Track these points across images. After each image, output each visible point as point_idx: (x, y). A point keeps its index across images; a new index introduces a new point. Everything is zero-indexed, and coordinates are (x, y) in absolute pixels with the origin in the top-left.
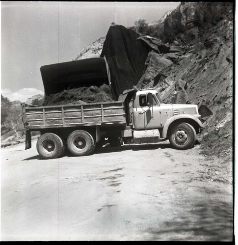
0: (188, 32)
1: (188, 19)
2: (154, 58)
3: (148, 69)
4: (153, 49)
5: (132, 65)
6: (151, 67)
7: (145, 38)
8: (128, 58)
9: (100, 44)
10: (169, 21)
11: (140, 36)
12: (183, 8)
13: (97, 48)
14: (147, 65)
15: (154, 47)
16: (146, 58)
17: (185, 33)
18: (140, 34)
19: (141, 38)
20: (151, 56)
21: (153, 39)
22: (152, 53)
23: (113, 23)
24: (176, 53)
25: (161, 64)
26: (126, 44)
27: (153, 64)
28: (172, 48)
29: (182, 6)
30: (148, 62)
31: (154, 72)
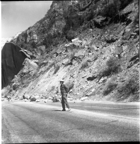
0: (38, 48)
1: (31, 38)
2: (28, 62)
3: (25, 67)
5: (15, 64)
6: (26, 66)
7: (24, 51)
10: (19, 38)
11: (21, 49)
12: (29, 32)
14: (24, 65)
15: (28, 56)
16: (23, 61)
18: (22, 49)
20: (26, 60)
21: (28, 52)
22: (27, 59)
23: (7, 41)
25: (31, 65)
26: (13, 53)
27: (27, 65)
29: (28, 30)
30: (24, 63)
31: (28, 69)
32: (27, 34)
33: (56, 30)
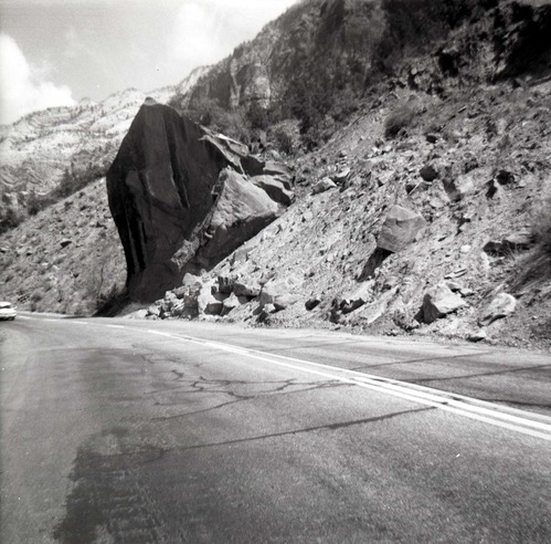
0: (274, 128)
1: (247, 92)
2: (233, 183)
3: (220, 203)
4: (232, 164)
5: (180, 193)
6: (224, 201)
7: (216, 139)
8: (174, 178)
9: (31, 128)
11: (205, 133)
12: (238, 66)
13: (24, 138)
14: (216, 197)
15: (232, 160)
16: (213, 181)
17: (270, 131)
18: (206, 130)
19: (209, 138)
20: (225, 177)
21: (232, 143)
22: (229, 171)
23: (148, 99)
24: (277, 176)
25: (245, 195)
26: (172, 148)
27: (230, 195)
28: (270, 165)
29: (234, 61)
30: (218, 189)
31: (231, 211)
32: (233, 74)
33: (345, 55)
